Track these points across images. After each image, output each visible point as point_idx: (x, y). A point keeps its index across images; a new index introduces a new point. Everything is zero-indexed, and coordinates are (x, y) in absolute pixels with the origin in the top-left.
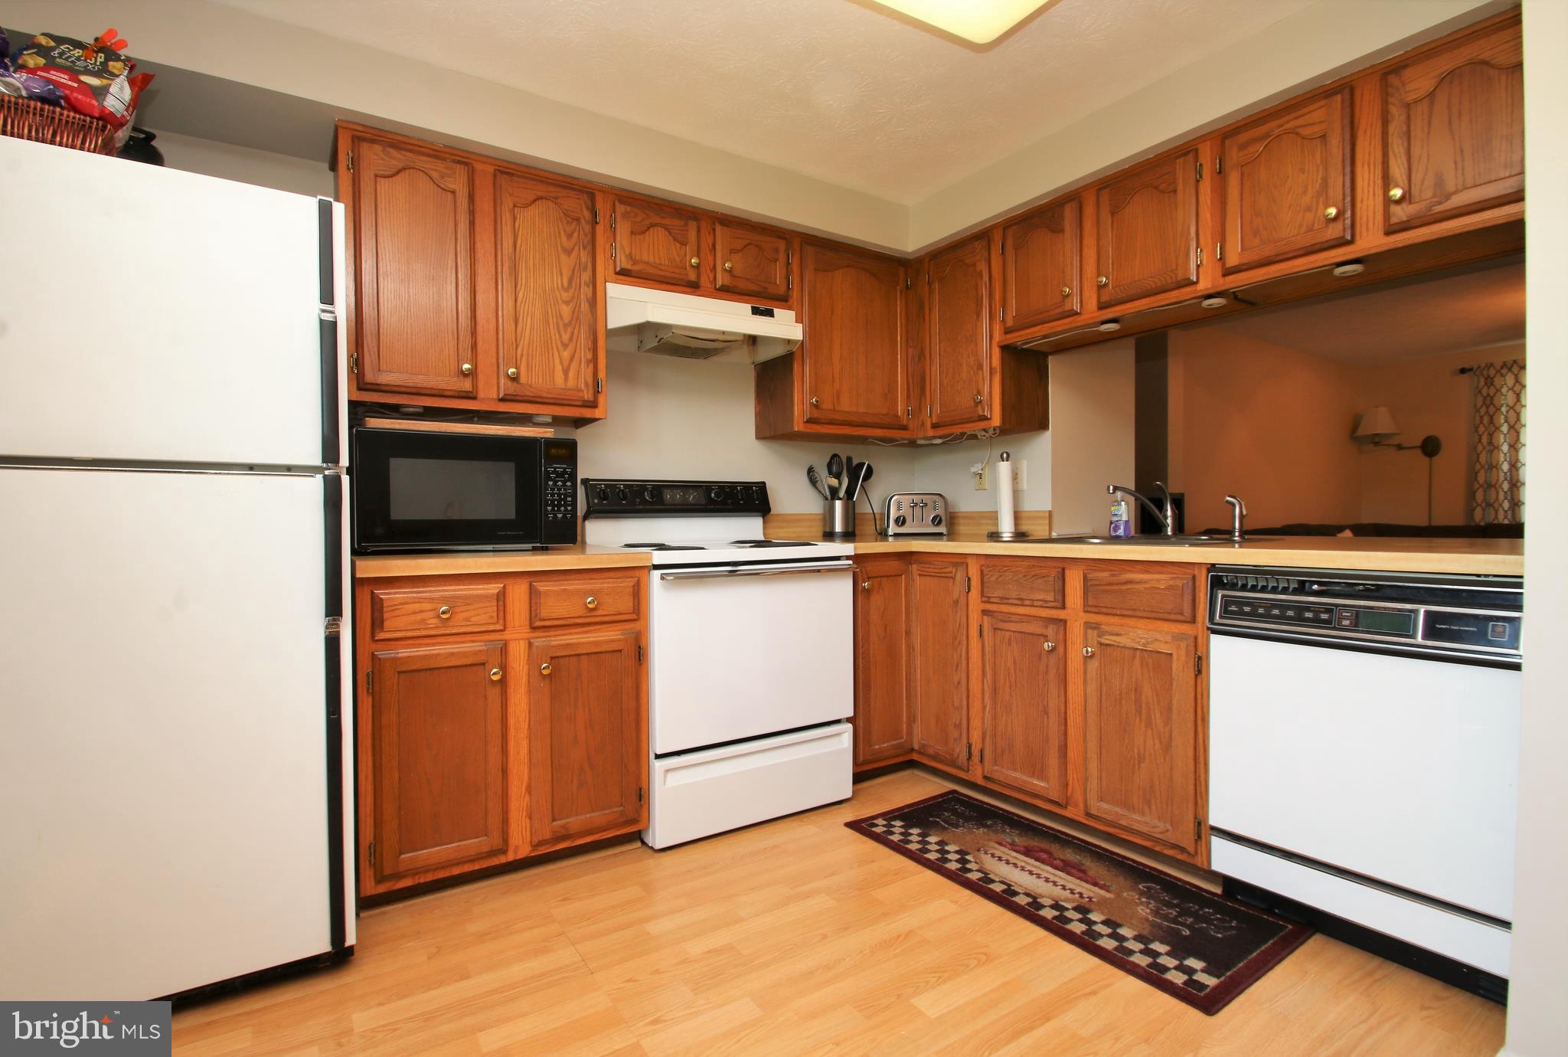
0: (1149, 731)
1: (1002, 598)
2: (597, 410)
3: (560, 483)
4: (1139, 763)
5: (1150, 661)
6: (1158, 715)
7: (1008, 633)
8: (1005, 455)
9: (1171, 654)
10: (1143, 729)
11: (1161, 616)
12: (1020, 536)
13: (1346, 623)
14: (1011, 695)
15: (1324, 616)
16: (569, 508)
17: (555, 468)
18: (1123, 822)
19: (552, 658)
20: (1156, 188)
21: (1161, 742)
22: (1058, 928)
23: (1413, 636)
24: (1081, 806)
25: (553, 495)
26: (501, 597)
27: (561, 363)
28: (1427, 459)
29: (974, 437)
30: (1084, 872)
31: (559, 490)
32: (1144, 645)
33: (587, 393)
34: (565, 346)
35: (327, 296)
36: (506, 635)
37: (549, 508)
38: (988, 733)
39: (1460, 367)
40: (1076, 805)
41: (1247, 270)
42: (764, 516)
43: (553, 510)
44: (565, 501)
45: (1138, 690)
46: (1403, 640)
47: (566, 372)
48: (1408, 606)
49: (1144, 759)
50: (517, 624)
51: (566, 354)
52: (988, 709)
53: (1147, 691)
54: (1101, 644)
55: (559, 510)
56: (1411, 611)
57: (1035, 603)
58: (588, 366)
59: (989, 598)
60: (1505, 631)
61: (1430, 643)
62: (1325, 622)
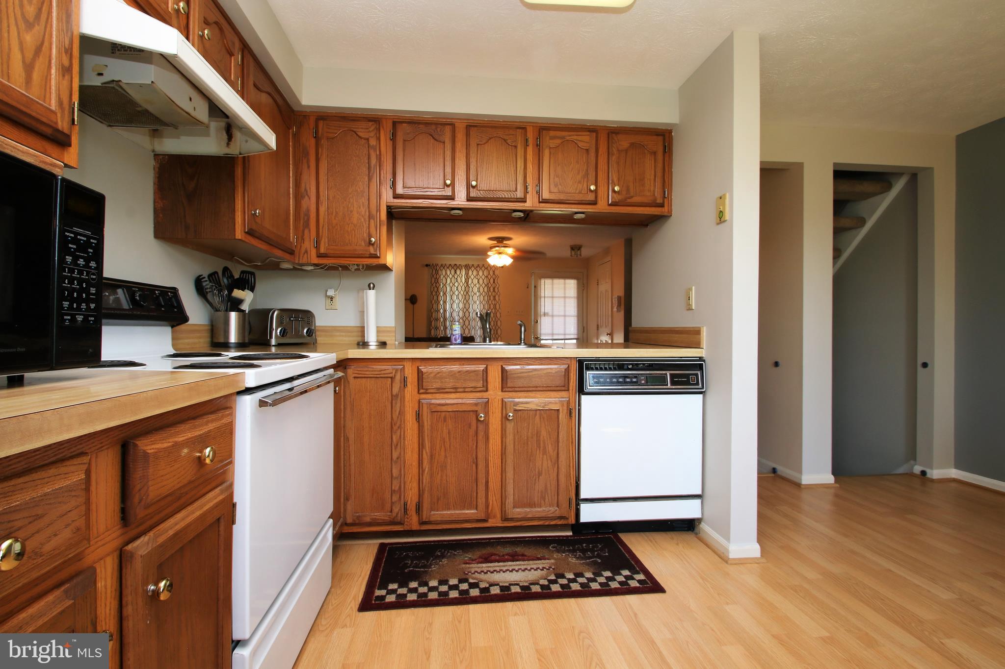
0: (545, 456)
1: (438, 389)
3: (81, 262)
4: (539, 477)
5: (545, 415)
6: (550, 446)
7: (444, 413)
8: (372, 285)
9: (558, 410)
10: (541, 456)
11: (552, 389)
13: (643, 382)
14: (446, 457)
15: (634, 380)
16: (93, 306)
17: (76, 234)
18: (530, 516)
20: (505, 140)
21: (551, 461)
23: (667, 385)
24: (499, 516)
25: (71, 282)
28: (412, 305)
30: (523, 555)
31: (81, 273)
32: (543, 407)
33: (62, 122)
37: (66, 304)
38: (427, 489)
39: (426, 263)
40: (495, 517)
41: (551, 203)
43: (71, 307)
44: (89, 294)
45: (538, 434)
46: (665, 387)
47: (29, 69)
48: (664, 372)
49: (542, 474)
52: (426, 472)
53: (544, 433)
54: (515, 410)
55: (79, 308)
56: (665, 374)
57: (467, 390)
58: (64, 76)
59: (427, 389)
60: (693, 378)
61: (674, 387)
62: (635, 382)
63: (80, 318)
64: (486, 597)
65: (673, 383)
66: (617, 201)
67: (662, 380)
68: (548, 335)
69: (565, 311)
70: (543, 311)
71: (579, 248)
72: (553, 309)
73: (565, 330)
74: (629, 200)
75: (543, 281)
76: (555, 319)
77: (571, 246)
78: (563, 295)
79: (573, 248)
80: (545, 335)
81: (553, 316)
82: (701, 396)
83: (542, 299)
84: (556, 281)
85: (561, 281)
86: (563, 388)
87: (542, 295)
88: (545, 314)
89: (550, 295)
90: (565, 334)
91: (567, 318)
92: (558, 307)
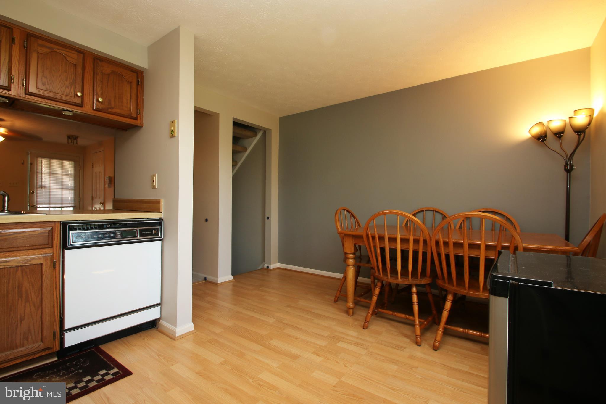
0: (27, 304)
4: (21, 322)
5: (28, 270)
6: (33, 294)
9: (42, 264)
10: (23, 304)
11: (35, 247)
13: (119, 236)
15: (112, 235)
21: (34, 306)
23: (137, 237)
32: (25, 264)
45: (19, 286)
46: (135, 238)
48: (135, 228)
49: (24, 319)
53: (26, 284)
56: (135, 230)
60: (155, 231)
61: (142, 238)
62: (112, 237)
65: (141, 235)
66: (101, 108)
67: (134, 234)
68: (45, 203)
69: (62, 185)
70: (39, 184)
71: (76, 138)
72: (50, 183)
73: (62, 200)
74: (110, 110)
75: (39, 160)
76: (53, 191)
77: (67, 135)
78: (60, 173)
79: (69, 137)
80: (42, 203)
81: (50, 188)
82: (160, 242)
83: (39, 176)
84: (54, 161)
85: (59, 162)
86: (47, 246)
87: (39, 171)
88: (42, 187)
89: (48, 171)
90: (62, 203)
91: (64, 191)
92: (56, 181)
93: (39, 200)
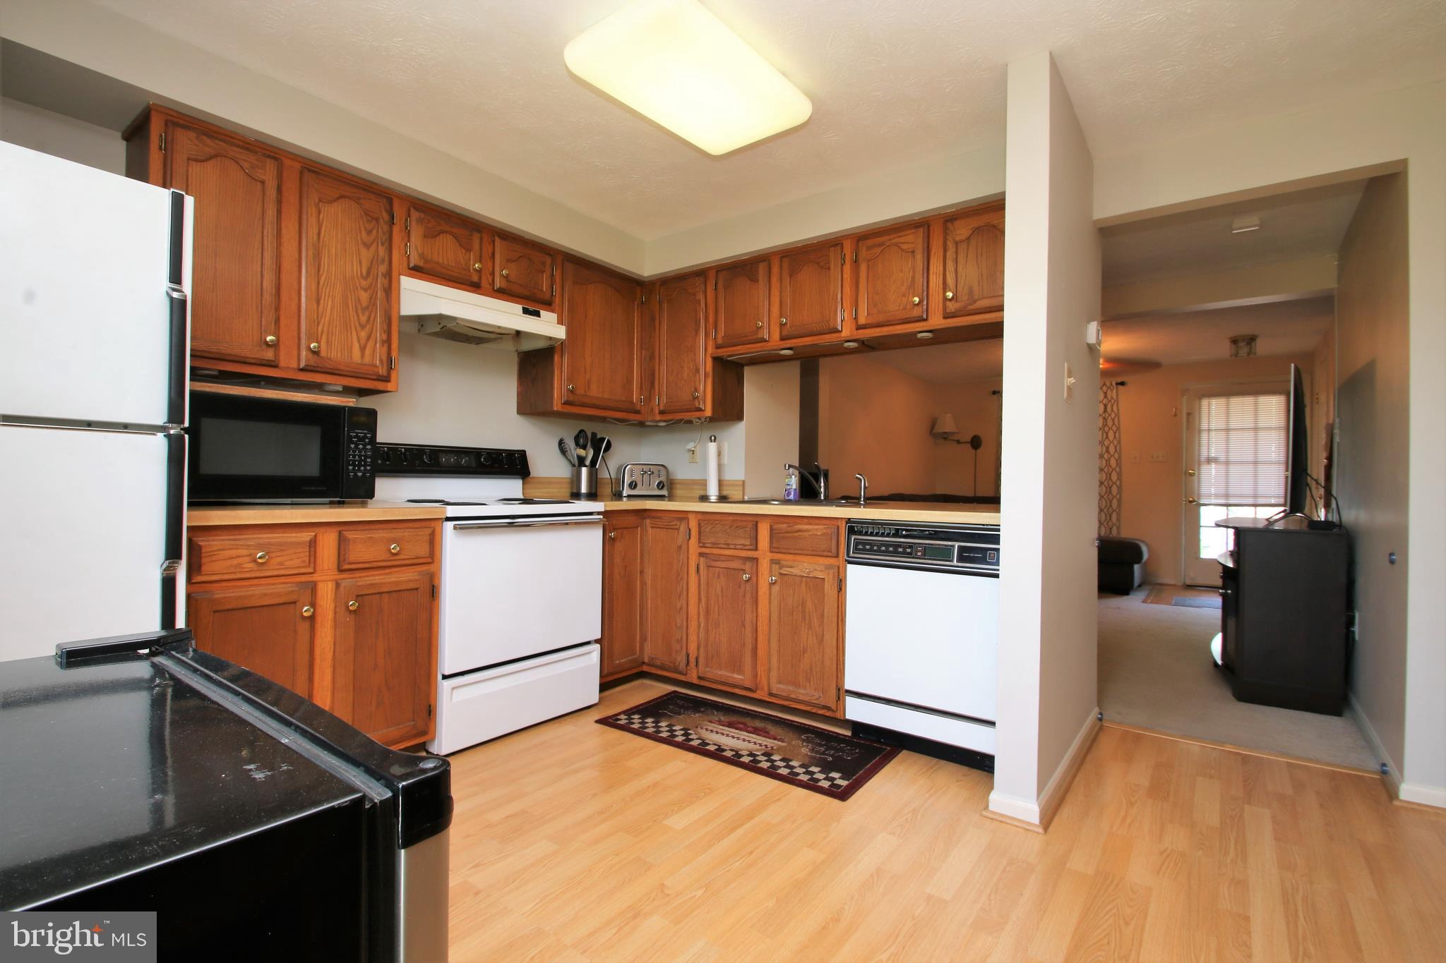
0: (810, 632)
1: (714, 544)
2: (389, 384)
3: (361, 446)
4: (804, 654)
5: (811, 584)
6: (816, 620)
7: (718, 569)
8: (713, 438)
9: (824, 579)
10: (806, 631)
11: (818, 553)
12: (723, 499)
13: (919, 553)
14: (719, 615)
15: (909, 550)
16: (369, 468)
17: (357, 433)
18: (793, 696)
19: (357, 596)
20: (818, 264)
21: (817, 638)
22: (753, 767)
23: (952, 561)
24: (766, 689)
25: (354, 456)
26: (313, 544)
27: (359, 341)
28: (974, 451)
29: (690, 422)
30: (768, 733)
31: (360, 452)
32: (808, 573)
33: (382, 370)
34: (363, 327)
35: (176, 277)
36: (315, 578)
37: (351, 468)
38: (702, 644)
39: (993, 390)
40: (763, 689)
41: (870, 328)
42: (523, 479)
43: (354, 469)
44: (365, 462)
45: (804, 604)
46: (947, 563)
47: (363, 349)
48: (950, 543)
49: (807, 651)
50: (326, 568)
51: (363, 334)
52: (702, 626)
53: (809, 604)
54: (781, 574)
55: (359, 469)
56: (951, 546)
57: (738, 547)
58: (383, 345)
59: (704, 543)
60: (992, 555)
61: (960, 564)
62: (909, 554)
63: (360, 474)
64: (702, 750)
65: (961, 559)
67: (945, 554)
68: (1217, 496)
69: (1256, 452)
70: (1204, 454)
71: (1251, 339)
72: (1227, 451)
73: (1256, 488)
74: (970, 307)
75: (1205, 402)
76: (1233, 469)
77: (1231, 338)
78: (1251, 425)
79: (1234, 341)
80: (1209, 496)
81: (1227, 463)
83: (1204, 436)
84: (1236, 402)
85: (1249, 400)
86: (829, 554)
87: (1204, 426)
88: (1209, 461)
89: (1223, 426)
90: (1255, 496)
91: (1260, 467)
92: (1241, 446)
93: (1204, 490)
